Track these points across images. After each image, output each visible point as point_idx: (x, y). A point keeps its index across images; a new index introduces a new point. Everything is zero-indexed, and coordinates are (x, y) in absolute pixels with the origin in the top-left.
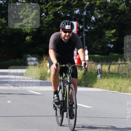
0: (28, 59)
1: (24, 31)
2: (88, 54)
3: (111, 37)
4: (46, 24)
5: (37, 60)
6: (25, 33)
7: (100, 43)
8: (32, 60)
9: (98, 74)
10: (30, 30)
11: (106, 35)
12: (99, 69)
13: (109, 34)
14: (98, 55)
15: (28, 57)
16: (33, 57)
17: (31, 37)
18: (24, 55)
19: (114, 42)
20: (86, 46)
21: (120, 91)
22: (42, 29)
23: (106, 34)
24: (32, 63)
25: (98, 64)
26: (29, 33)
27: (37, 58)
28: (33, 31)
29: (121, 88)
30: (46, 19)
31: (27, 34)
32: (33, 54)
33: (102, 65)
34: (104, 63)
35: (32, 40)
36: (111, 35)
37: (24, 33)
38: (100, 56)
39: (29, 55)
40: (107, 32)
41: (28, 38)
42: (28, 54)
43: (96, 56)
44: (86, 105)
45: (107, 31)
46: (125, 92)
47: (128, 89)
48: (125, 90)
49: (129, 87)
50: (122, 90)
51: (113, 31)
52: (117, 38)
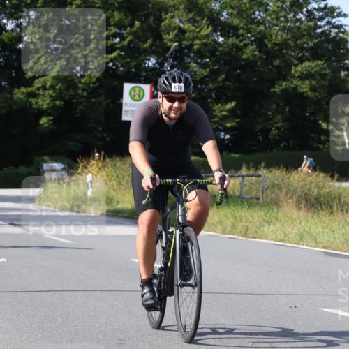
0: (45, 166)
1: (34, 106)
3: (226, 116)
4: (84, 90)
5: (64, 169)
6: (38, 109)
8: (53, 168)
10: (48, 104)
11: (214, 114)
13: (222, 111)
14: (197, 158)
15: (46, 162)
16: (56, 161)
17: (51, 118)
18: (37, 158)
19: (232, 128)
21: (245, 235)
22: (75, 101)
23: (215, 110)
24: (54, 175)
26: (47, 109)
27: (63, 163)
28: (55, 105)
29: (247, 229)
30: (83, 80)
31: (41, 113)
32: (55, 156)
35: (52, 124)
36: (225, 113)
37: (35, 109)
39: (46, 158)
40: (216, 107)
41: (44, 120)
42: (45, 155)
43: (193, 158)
45: (217, 104)
46: (255, 238)
47: (263, 231)
48: (256, 232)
49: (263, 226)
50: (250, 232)
51: (229, 106)
52: (237, 120)
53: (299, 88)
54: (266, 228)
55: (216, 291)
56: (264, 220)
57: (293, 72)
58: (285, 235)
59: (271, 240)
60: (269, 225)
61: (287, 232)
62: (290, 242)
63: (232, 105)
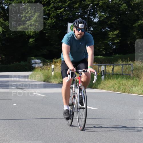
3: (115, 37)
7: (103, 44)
8: (36, 62)
9: (102, 76)
10: (33, 33)
11: (109, 36)
12: (103, 71)
13: (113, 35)
14: (101, 57)
17: (34, 39)
19: (117, 43)
21: (124, 92)
23: (110, 35)
25: (101, 66)
29: (125, 89)
30: (48, 22)
33: (105, 66)
34: (107, 64)
38: (103, 57)
40: (110, 33)
43: (99, 57)
46: (129, 93)
47: (132, 90)
48: (129, 90)
49: (133, 88)
50: (126, 90)
51: (116, 32)
52: (120, 39)
55: (111, 118)
56: (133, 85)
59: (136, 94)
60: (135, 87)
63: (118, 32)
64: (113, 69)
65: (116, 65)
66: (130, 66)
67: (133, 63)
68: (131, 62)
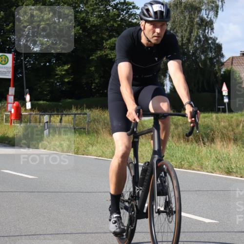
2: (31, 100)
3: (65, 74)
7: (48, 84)
9: (45, 130)
11: (57, 73)
12: (47, 122)
13: (61, 71)
14: (45, 102)
19: (68, 82)
20: (27, 88)
21: (77, 153)
23: (57, 70)
25: (45, 115)
29: (78, 149)
33: (50, 116)
34: (53, 113)
36: (63, 73)
38: (47, 103)
40: (58, 68)
43: (41, 102)
44: (28, 175)
46: (83, 155)
47: (88, 150)
48: (84, 151)
49: (89, 147)
50: (80, 151)
51: (66, 67)
52: (72, 77)
53: (109, 55)
54: (90, 149)
55: (58, 191)
56: (89, 143)
57: (105, 44)
58: (103, 152)
59: (94, 156)
60: (93, 146)
61: (104, 151)
62: (106, 157)
63: (69, 66)
64: (61, 119)
65: (66, 115)
66: (85, 116)
67: (90, 113)
68: (87, 111)
